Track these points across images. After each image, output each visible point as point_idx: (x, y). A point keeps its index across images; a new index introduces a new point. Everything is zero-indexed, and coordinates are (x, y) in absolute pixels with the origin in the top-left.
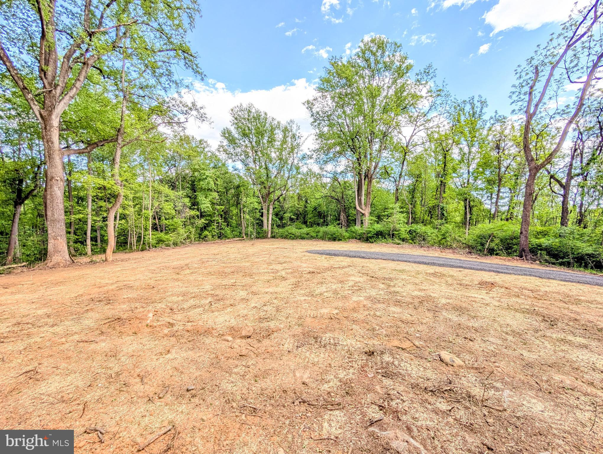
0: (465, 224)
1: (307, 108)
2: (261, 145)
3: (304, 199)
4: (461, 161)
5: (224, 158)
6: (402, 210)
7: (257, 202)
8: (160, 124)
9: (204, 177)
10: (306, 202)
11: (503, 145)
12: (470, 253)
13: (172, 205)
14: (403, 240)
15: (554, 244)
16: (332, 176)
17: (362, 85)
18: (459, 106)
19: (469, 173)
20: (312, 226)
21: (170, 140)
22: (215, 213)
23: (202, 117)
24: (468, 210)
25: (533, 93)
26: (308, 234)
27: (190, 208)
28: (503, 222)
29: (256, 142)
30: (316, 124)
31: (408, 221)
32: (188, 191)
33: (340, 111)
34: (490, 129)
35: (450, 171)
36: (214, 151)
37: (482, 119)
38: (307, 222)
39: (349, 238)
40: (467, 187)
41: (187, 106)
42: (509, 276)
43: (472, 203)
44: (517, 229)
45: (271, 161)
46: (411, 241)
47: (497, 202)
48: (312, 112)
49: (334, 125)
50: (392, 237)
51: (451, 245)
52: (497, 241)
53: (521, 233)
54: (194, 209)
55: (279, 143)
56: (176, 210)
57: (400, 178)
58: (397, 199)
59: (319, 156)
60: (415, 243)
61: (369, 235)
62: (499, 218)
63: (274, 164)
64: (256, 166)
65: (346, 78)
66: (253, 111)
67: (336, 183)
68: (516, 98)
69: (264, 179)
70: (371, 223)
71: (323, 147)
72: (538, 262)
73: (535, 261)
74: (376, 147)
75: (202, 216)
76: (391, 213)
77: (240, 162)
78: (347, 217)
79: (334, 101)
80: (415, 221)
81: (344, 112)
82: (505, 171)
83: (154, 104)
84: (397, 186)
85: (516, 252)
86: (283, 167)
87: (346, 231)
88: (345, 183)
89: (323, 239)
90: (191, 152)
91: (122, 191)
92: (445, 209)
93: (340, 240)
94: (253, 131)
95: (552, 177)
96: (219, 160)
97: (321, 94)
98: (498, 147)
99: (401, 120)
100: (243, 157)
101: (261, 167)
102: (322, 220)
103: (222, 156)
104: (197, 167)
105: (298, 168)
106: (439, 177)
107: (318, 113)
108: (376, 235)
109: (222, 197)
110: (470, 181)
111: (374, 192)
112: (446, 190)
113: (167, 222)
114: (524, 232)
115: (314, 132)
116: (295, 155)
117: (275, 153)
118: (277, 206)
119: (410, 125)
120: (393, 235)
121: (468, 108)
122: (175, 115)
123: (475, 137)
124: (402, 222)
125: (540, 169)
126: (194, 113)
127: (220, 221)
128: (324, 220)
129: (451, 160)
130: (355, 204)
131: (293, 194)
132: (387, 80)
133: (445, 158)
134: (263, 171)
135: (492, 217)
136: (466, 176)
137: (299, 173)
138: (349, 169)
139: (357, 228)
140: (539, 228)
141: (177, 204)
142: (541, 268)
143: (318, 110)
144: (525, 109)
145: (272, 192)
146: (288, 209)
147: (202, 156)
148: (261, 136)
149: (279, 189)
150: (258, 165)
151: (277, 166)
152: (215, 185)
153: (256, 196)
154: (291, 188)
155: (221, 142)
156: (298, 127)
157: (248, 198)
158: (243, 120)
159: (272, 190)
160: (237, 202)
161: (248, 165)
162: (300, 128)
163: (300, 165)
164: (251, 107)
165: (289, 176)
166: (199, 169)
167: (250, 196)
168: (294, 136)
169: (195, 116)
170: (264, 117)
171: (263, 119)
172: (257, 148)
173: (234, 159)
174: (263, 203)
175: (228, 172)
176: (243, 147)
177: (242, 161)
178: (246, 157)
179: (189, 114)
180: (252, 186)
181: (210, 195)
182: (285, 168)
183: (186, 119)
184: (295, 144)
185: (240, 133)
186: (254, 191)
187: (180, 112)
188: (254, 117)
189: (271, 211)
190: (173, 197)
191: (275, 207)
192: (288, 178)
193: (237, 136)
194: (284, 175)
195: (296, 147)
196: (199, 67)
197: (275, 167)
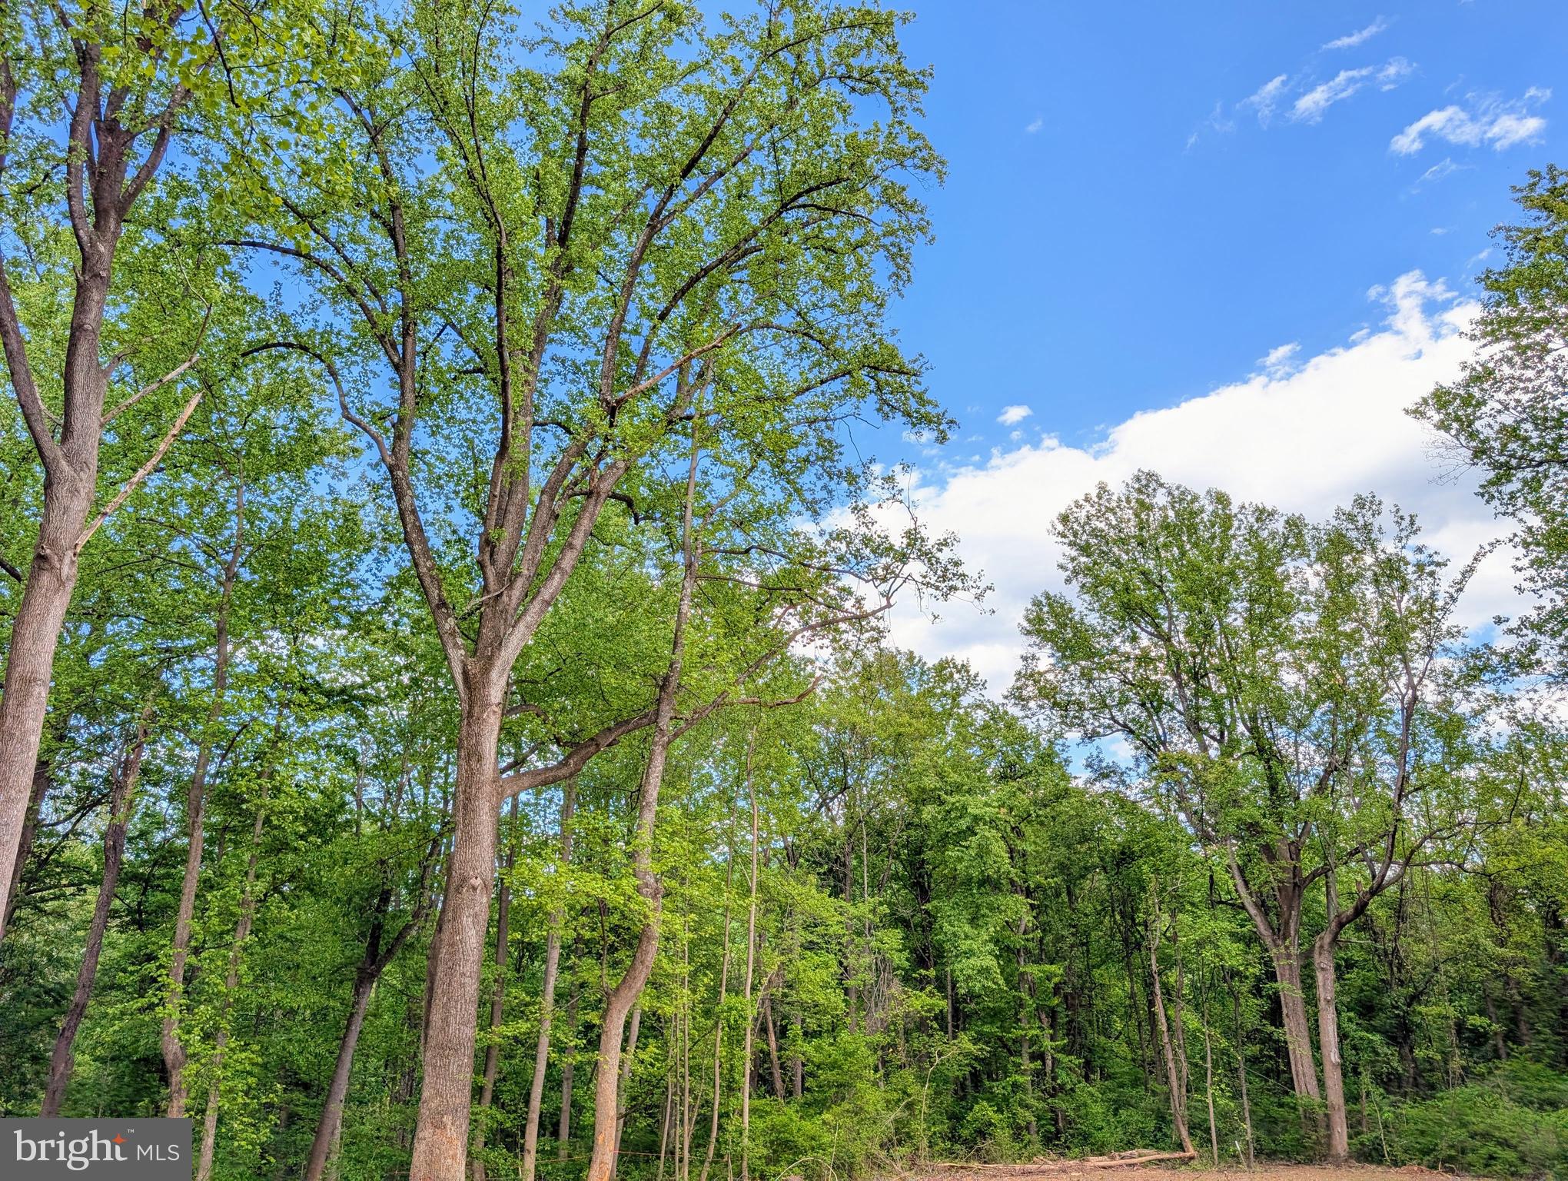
1: (1443, 426)
2: (1219, 640)
5: (1045, 724)
7: (1235, 937)
8: (796, 633)
9: (964, 824)
10: (1554, 921)
13: (835, 968)
21: (827, 685)
22: (1021, 1005)
23: (944, 578)
27: (906, 980)
29: (1188, 633)
30: (1514, 487)
32: (898, 893)
36: (998, 700)
41: (891, 548)
45: (1279, 709)
48: (1473, 435)
54: (921, 983)
55: (1314, 618)
56: (846, 991)
63: (1301, 725)
64: (1204, 748)
66: (1161, 499)
69: (1255, 805)
75: (959, 1017)
77: (1120, 735)
83: (776, 566)
86: (1356, 732)
90: (906, 718)
91: (658, 918)
94: (1172, 586)
96: (1023, 737)
97: (1507, 344)
100: (1133, 708)
101: (1229, 748)
103: (1039, 721)
104: (930, 782)
105: (1450, 728)
107: (1511, 433)
109: (1051, 916)
113: (809, 1048)
115: (1508, 527)
116: (1419, 664)
117: (1300, 669)
118: (1357, 955)
122: (848, 591)
126: (916, 568)
127: (1047, 1043)
131: (1452, 878)
134: (1249, 769)
137: (1466, 757)
141: (851, 960)
143: (1509, 419)
145: (1314, 875)
146: (1436, 970)
147: (949, 730)
148: (1214, 602)
149: (1351, 854)
150: (1213, 738)
151: (1321, 731)
152: (1012, 858)
153: (1225, 903)
154: (1428, 844)
155: (1025, 659)
156: (1405, 523)
157: (1180, 916)
158: (1115, 549)
159: (1309, 863)
160: (1126, 941)
161: (1164, 743)
162: (1418, 523)
163: (1459, 711)
164: (1147, 486)
165: (1405, 779)
166: (941, 789)
167: (1193, 904)
168: (1391, 570)
169: (920, 579)
170: (1217, 516)
171: (1213, 526)
172: (1198, 660)
173: (1090, 727)
174: (1268, 941)
175: (1066, 790)
176: (1131, 665)
177: (1131, 732)
178: (1147, 710)
179: (897, 576)
180: (1194, 849)
181: (992, 909)
182: (1371, 735)
183: (887, 595)
184: (1407, 608)
185: (1108, 605)
186: (1211, 877)
187: (865, 576)
188: (1165, 526)
189: (1326, 985)
190: (835, 928)
191: (1346, 961)
192: (1402, 789)
193: (1094, 622)
194: (1370, 776)
195: (1416, 621)
196: (929, 402)
197: (1307, 738)
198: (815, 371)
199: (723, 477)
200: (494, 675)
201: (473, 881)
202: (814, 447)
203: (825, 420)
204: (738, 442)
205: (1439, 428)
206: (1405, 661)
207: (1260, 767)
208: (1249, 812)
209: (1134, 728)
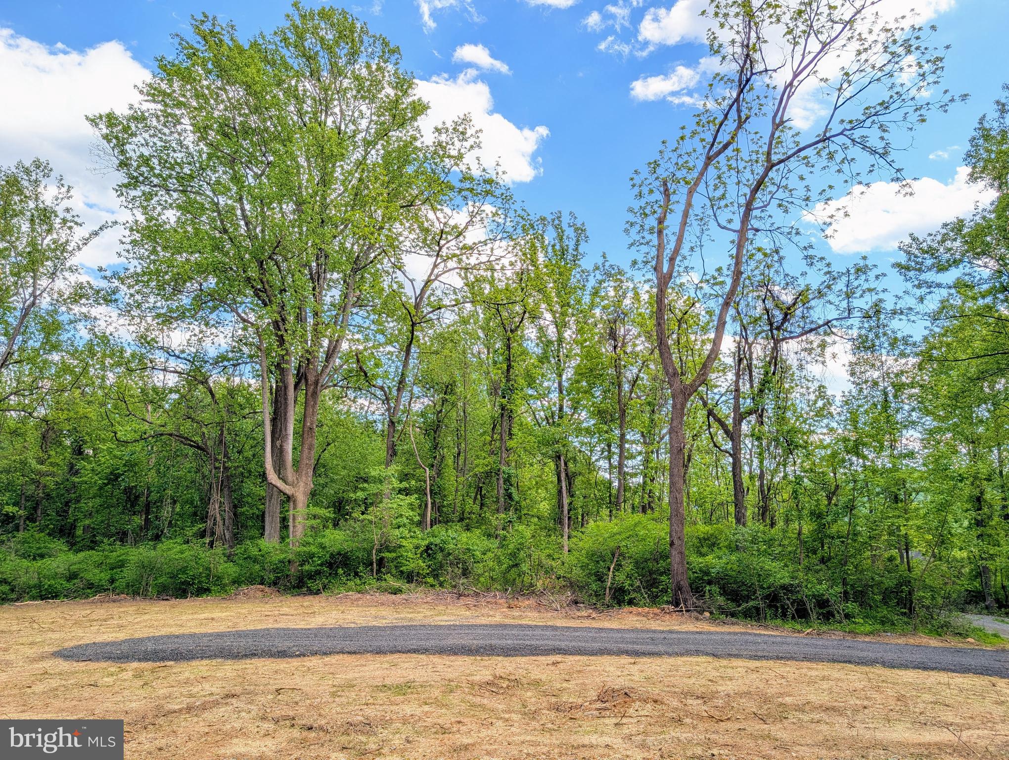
0: (561, 522)
1: (106, 137)
3: (68, 442)
4: (543, 359)
6: (405, 484)
10: (78, 451)
11: (622, 332)
12: (576, 603)
14: (410, 577)
15: (729, 567)
16: (183, 366)
17: (295, 118)
18: (532, 227)
19: (561, 392)
20: (93, 544)
24: (564, 484)
25: (665, 232)
26: (72, 576)
28: (638, 517)
30: (137, 193)
31: (423, 515)
33: (221, 174)
34: (595, 293)
35: (521, 381)
37: (580, 266)
38: (73, 527)
39: (236, 582)
40: (559, 425)
42: (658, 661)
43: (571, 465)
44: (663, 534)
46: (430, 580)
47: (621, 465)
48: (123, 152)
49: (202, 208)
50: (378, 571)
51: (531, 585)
52: (628, 567)
53: (672, 544)
57: (399, 390)
58: (393, 452)
59: (138, 297)
60: (441, 585)
61: (307, 567)
62: (628, 506)
65: (248, 87)
67: (200, 392)
68: (637, 238)
70: (312, 527)
71: (158, 272)
72: (707, 614)
73: (701, 612)
74: (333, 295)
76: (376, 495)
78: (235, 507)
79: (203, 138)
80: (442, 518)
81: (236, 179)
82: (631, 392)
84: (391, 412)
85: (667, 592)
87: (229, 558)
88: (232, 392)
89: (136, 593)
92: (513, 480)
93: (202, 591)
95: (710, 413)
97: (159, 107)
98: (613, 335)
99: (400, 234)
102: (138, 520)
105: (51, 328)
106: (496, 393)
107: (145, 161)
108: (330, 565)
110: (565, 409)
111: (325, 429)
112: (515, 430)
114: (676, 542)
115: (125, 216)
116: (43, 282)
119: (423, 252)
120: (381, 562)
121: (550, 237)
123: (568, 305)
124: (405, 521)
125: (690, 395)
128: (147, 520)
129: (522, 353)
130: (262, 466)
131: (23, 421)
132: (364, 124)
133: (509, 347)
135: (614, 503)
136: (554, 396)
137: (55, 347)
138: (245, 350)
139: (269, 543)
140: (703, 529)
142: (713, 629)
143: (146, 152)
144: (654, 263)
154: (13, 398)
156: (64, 190)
162: (72, 193)
163: (60, 318)
165: (10, 354)
168: (44, 217)
184: (48, 245)
192: (5, 360)
195: (51, 254)
206: (35, 278)
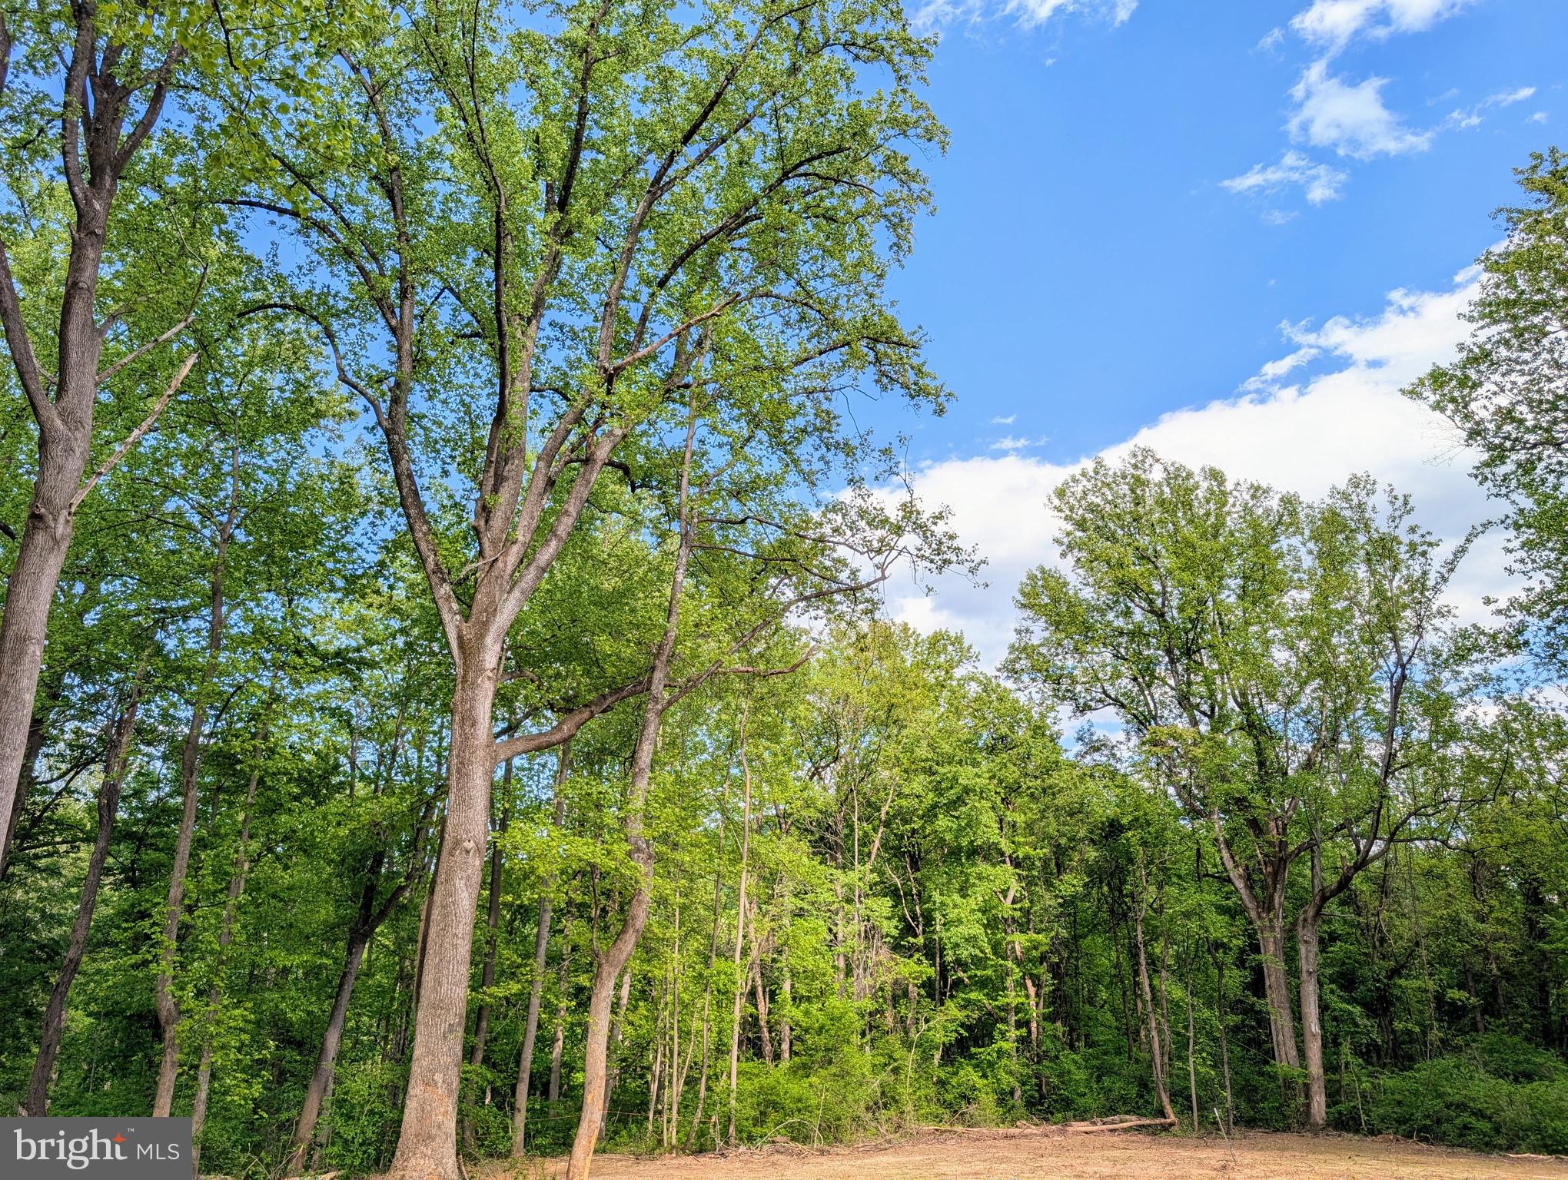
1: (1438, 407)
2: (1212, 616)
5: (1037, 697)
7: (1222, 910)
8: (791, 603)
9: (954, 794)
13: (824, 934)
21: (821, 655)
22: (1008, 973)
23: (939, 552)
27: (896, 948)
29: (1181, 609)
30: (1509, 467)
32: (887, 864)
36: (991, 672)
41: (886, 520)
45: (1271, 685)
48: (1467, 417)
54: (908, 951)
55: (1307, 595)
63: (1290, 702)
64: (1195, 723)
66: (1157, 475)
69: (1243, 781)
75: (947, 985)
77: (1111, 710)
83: (772, 536)
86: (1345, 709)
90: (899, 688)
91: (649, 883)
94: (1166, 562)
97: (1505, 326)
100: (1125, 683)
101: (1219, 721)
103: (1030, 693)
104: (922, 752)
107: (1506, 414)
109: (1039, 888)
113: (797, 1013)
115: (1501, 509)
117: (1291, 646)
118: (1338, 927)
122: (842, 563)
127: (1033, 1011)
131: (1436, 854)
134: (1239, 744)
137: (1452, 735)
141: (841, 928)
143: (1504, 400)
145: (1300, 849)
146: (1417, 944)
147: (941, 701)
148: (1208, 578)
149: (1337, 830)
150: (1204, 713)
151: (1310, 708)
152: (1001, 829)
153: (1212, 876)
154: (1412, 820)
155: (1019, 632)
156: (1399, 503)
157: (1167, 888)
158: (1111, 525)
159: (1296, 838)
160: (1112, 912)
161: (1154, 718)
162: (1411, 503)
163: (1447, 690)
164: (1143, 462)
165: (1391, 757)
166: (932, 759)
167: (1179, 877)
168: (1383, 549)
169: (915, 552)
170: (1213, 493)
171: (1208, 502)
172: (1191, 635)
173: (1081, 701)
174: (1253, 914)
175: (1057, 762)
176: (1124, 640)
177: (1123, 706)
178: (1139, 685)
179: (892, 549)
180: (1182, 822)
181: (980, 877)
182: (1359, 713)
183: (881, 567)
184: (1399, 587)
185: (1101, 580)
186: (1198, 850)
187: (860, 548)
188: (1162, 502)
189: (1309, 957)
190: (826, 895)
191: (1329, 934)
192: (1388, 766)
193: (1089, 596)
194: (1358, 751)
195: (1406, 599)
196: (928, 375)
197: (1297, 715)
198: (814, 341)
199: (720, 446)
200: (489, 640)
201: (466, 844)
202: (811, 418)
203: (823, 391)
204: (736, 412)
205: (1434, 409)
206: (1395, 640)
207: (1249, 743)
208: (1237, 787)
209: (1125, 702)
